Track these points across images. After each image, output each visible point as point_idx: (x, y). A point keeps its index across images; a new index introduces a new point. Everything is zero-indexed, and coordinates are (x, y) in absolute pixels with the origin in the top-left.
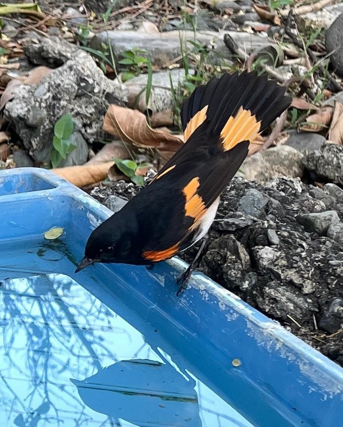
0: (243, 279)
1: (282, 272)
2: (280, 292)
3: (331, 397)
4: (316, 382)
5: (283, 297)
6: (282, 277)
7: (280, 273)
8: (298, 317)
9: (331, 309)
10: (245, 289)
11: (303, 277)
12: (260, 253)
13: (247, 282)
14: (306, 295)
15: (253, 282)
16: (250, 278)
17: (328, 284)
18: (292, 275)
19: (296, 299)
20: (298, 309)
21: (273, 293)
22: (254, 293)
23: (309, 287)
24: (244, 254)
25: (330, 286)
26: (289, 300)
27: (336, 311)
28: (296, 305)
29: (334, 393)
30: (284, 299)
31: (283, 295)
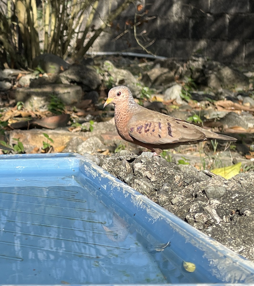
0: (126, 177)
1: (143, 173)
2: (141, 181)
3: (156, 221)
4: (151, 216)
5: (142, 183)
6: (143, 175)
7: (142, 173)
8: (148, 192)
9: (163, 188)
10: (127, 181)
11: (152, 174)
12: (135, 165)
13: (128, 178)
14: (153, 182)
15: (131, 178)
16: (130, 176)
17: (164, 177)
18: (147, 173)
19: (147, 184)
20: (148, 188)
21: (137, 181)
22: (131, 182)
23: (154, 178)
24: (128, 166)
25: (164, 179)
26: (144, 184)
27: (165, 189)
28: (147, 187)
29: (157, 218)
30: (142, 184)
31: (142, 182)
